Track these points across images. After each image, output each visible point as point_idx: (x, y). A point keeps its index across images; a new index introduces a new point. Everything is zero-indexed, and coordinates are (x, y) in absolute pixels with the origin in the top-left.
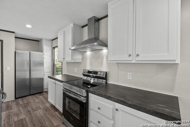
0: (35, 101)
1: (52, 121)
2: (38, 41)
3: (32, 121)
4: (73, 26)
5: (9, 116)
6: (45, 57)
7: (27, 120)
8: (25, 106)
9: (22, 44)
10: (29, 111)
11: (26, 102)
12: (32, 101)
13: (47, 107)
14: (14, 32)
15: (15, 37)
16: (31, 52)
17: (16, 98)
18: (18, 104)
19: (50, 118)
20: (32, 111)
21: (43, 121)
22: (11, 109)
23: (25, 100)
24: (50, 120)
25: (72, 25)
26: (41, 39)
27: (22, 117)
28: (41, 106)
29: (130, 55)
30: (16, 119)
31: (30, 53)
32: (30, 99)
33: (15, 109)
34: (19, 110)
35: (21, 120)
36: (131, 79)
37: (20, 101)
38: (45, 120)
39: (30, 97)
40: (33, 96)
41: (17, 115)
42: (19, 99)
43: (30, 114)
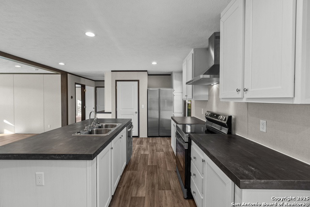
0: (162, 144)
1: (167, 165)
2: (170, 75)
3: (152, 159)
4: (193, 53)
5: (139, 149)
6: (175, 93)
7: (149, 156)
8: (152, 145)
9: (155, 81)
10: (153, 150)
11: (154, 141)
12: (159, 142)
13: (169, 152)
14: (146, 71)
15: (148, 75)
16: (161, 89)
17: (148, 137)
18: (148, 142)
19: (167, 162)
20: (155, 151)
21: (160, 162)
22: (142, 144)
23: (154, 140)
24: (166, 164)
25: (192, 51)
26: (172, 73)
27: (147, 153)
28: (164, 149)
29: (238, 91)
30: (142, 152)
31: (159, 90)
32: (159, 140)
33: (144, 145)
34: (147, 147)
35: (145, 155)
36: (265, 131)
37: (150, 140)
38: (162, 162)
39: (159, 138)
40: (162, 138)
41: (145, 150)
42: (150, 138)
43: (153, 153)
